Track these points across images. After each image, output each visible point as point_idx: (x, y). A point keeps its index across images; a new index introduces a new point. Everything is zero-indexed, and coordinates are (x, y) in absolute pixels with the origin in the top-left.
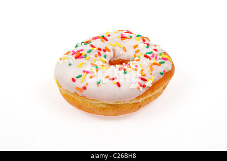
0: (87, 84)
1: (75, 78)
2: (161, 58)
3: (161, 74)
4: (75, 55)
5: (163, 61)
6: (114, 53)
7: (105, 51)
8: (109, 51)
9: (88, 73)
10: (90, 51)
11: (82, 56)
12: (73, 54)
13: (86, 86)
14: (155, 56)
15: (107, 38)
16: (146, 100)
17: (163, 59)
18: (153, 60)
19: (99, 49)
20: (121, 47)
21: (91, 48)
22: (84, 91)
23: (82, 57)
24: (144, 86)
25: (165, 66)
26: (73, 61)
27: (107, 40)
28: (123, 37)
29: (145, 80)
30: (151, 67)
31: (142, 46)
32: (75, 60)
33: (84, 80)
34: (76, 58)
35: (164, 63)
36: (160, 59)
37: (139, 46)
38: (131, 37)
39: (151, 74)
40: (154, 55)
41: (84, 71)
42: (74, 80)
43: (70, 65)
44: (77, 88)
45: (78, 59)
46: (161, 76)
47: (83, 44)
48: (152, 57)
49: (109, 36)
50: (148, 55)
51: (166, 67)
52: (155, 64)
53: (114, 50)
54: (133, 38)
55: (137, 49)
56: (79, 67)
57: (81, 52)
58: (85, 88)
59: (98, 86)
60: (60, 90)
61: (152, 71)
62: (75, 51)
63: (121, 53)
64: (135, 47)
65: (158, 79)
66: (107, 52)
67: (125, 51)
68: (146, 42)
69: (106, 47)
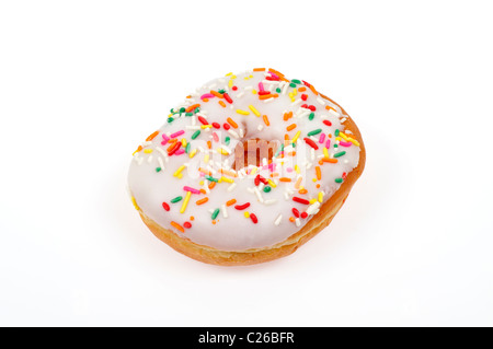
0: (192, 218)
1: (168, 202)
2: (338, 143)
3: (338, 181)
4: (168, 146)
5: (343, 149)
6: (246, 130)
7: (226, 127)
8: (235, 126)
9: (194, 192)
10: (197, 135)
11: (182, 148)
12: (163, 143)
13: (191, 222)
14: (327, 138)
15: (232, 95)
16: (308, 235)
17: (342, 144)
18: (323, 152)
19: (216, 126)
20: (258, 117)
21: (199, 126)
22: (187, 230)
23: (182, 153)
24: (304, 215)
25: (346, 161)
26: (164, 162)
27: (230, 101)
28: (263, 94)
29: (306, 202)
30: (318, 170)
31: (301, 114)
32: (167, 159)
33: (186, 209)
34: (170, 155)
35: (343, 154)
36: (336, 146)
37: (294, 116)
38: (279, 90)
39: (318, 186)
40: (324, 136)
41: (186, 189)
42: (166, 207)
43: (159, 170)
44: (174, 224)
45: (174, 156)
46: (338, 186)
47: (184, 114)
48: (321, 142)
49: (235, 89)
50: (312, 138)
51: (348, 164)
52: (325, 160)
53: (244, 124)
54: (284, 92)
55: (290, 122)
56: (176, 177)
57: (179, 139)
58: (188, 225)
59: (214, 223)
60: (141, 216)
61: (319, 179)
62: (168, 134)
63: (260, 127)
64: (287, 117)
65: (331, 194)
66: (231, 131)
67: (268, 125)
68: (309, 103)
69: (229, 120)
